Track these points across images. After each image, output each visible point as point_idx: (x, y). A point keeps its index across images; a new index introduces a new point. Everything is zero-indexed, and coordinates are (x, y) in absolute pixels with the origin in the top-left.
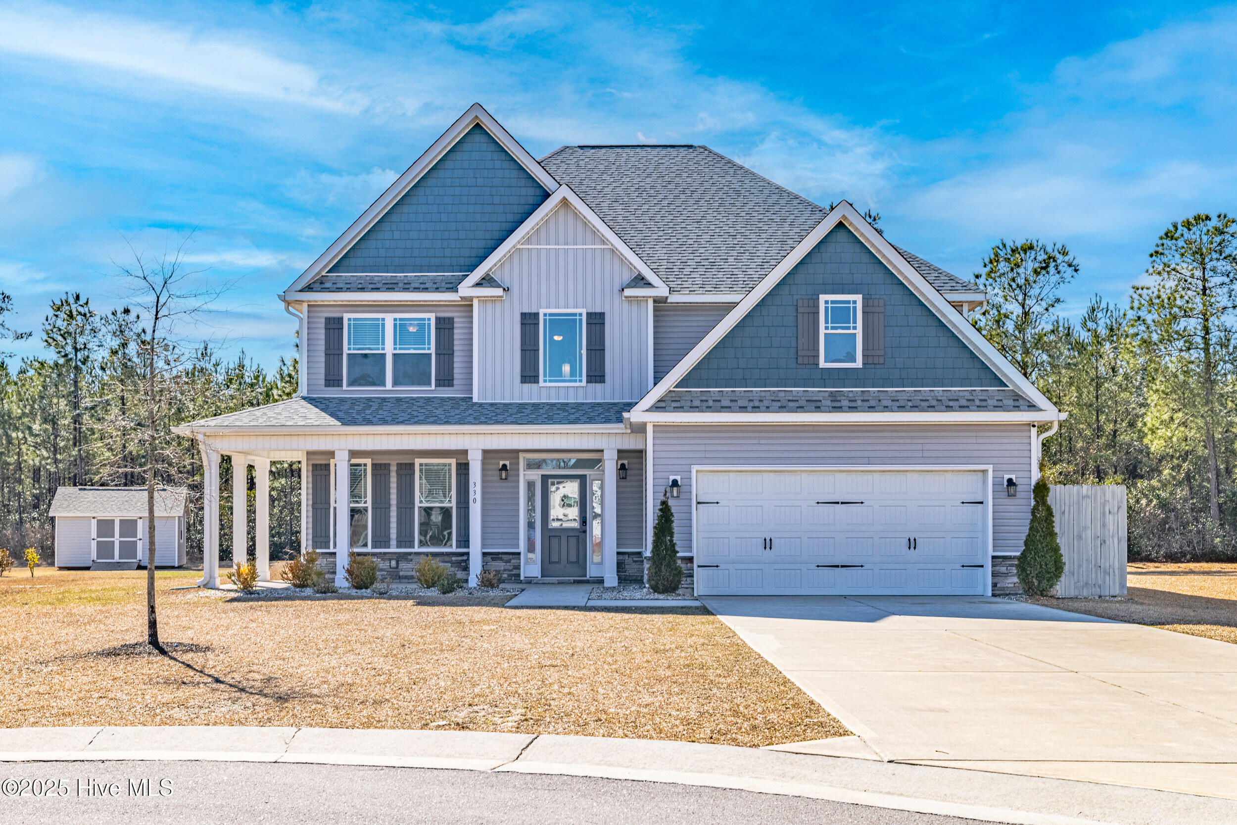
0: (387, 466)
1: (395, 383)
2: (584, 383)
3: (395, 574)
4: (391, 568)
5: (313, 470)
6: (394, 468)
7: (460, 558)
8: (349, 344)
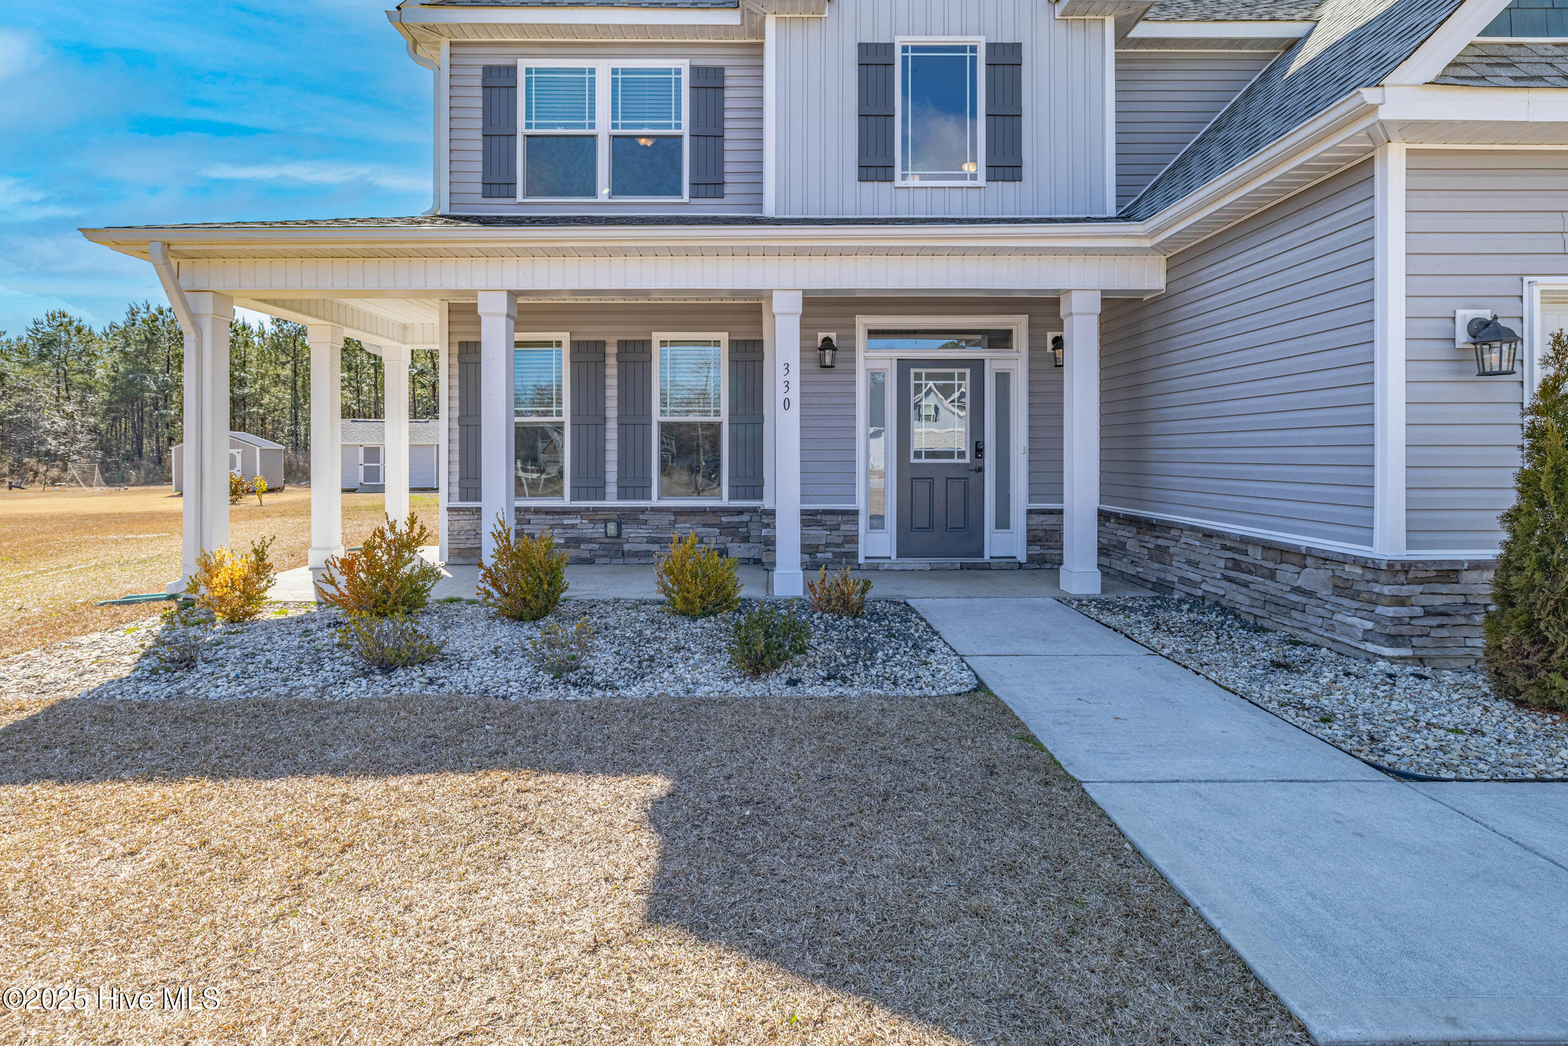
0: (599, 347)
1: (615, 191)
2: (981, 181)
3: (616, 547)
4: (606, 536)
5: (460, 354)
6: (612, 350)
7: (736, 519)
8: (528, 116)
